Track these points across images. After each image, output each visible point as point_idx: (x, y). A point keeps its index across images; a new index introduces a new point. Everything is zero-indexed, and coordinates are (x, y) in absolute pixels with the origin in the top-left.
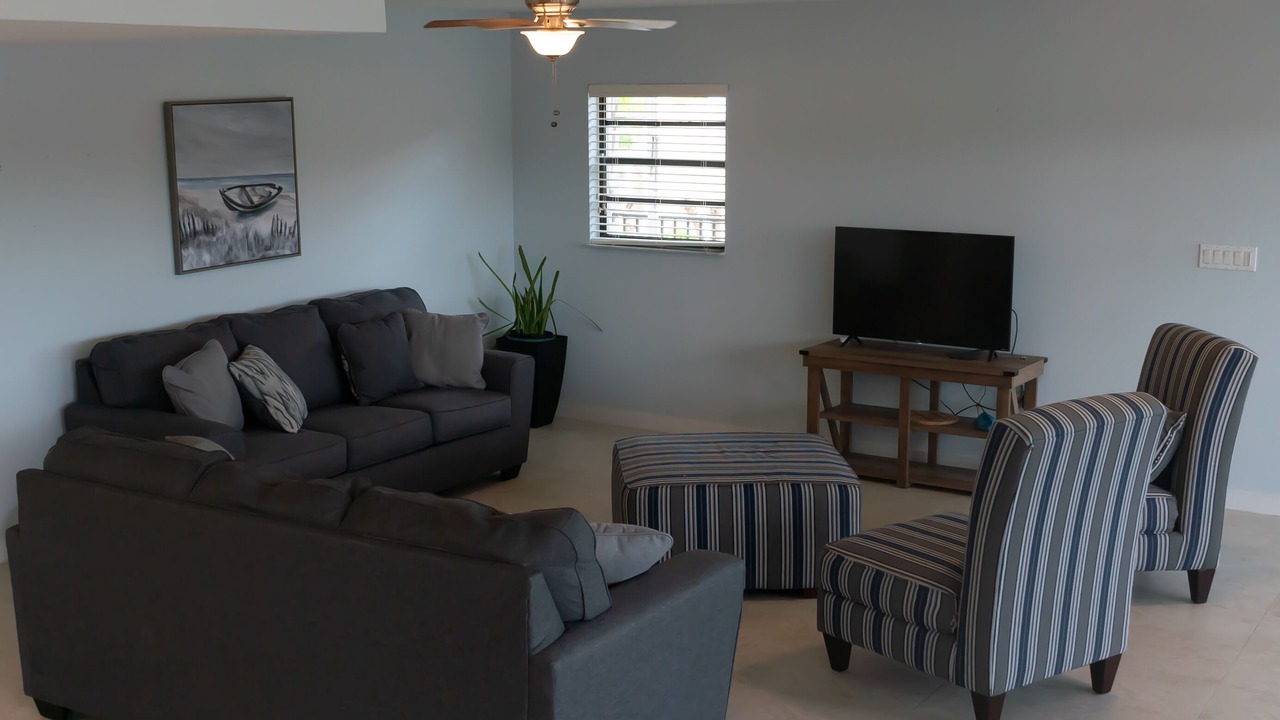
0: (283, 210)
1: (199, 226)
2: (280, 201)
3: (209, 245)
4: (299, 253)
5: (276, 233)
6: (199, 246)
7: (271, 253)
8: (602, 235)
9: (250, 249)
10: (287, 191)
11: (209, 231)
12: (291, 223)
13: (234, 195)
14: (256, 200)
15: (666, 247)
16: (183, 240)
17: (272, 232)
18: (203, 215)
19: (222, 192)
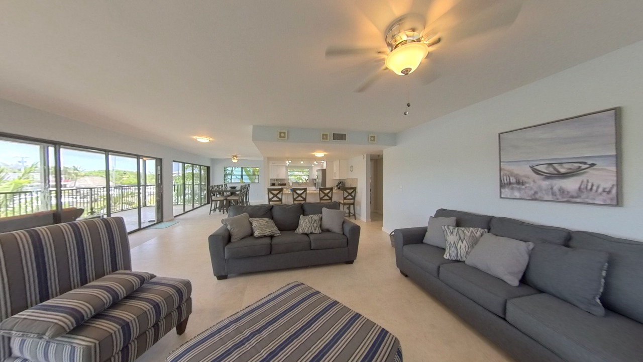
4: (619, 206)
13: (542, 168)
14: (563, 171)
16: (502, 186)
17: (580, 189)
18: (516, 176)
19: (532, 168)
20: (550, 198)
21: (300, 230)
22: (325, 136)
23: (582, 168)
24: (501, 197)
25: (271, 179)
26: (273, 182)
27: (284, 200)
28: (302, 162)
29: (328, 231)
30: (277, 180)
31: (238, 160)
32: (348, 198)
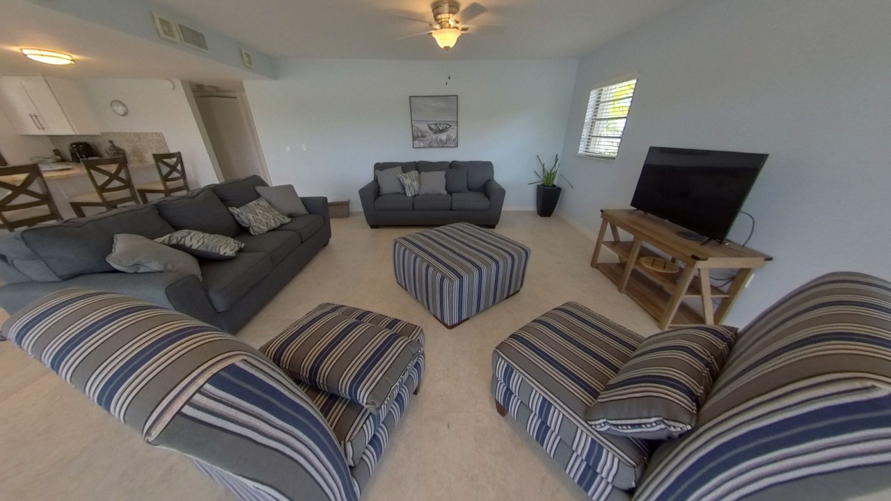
0: (451, 133)
1: (420, 135)
2: (450, 130)
3: (423, 141)
4: (457, 146)
5: (448, 139)
6: (419, 141)
7: (446, 145)
8: (586, 152)
9: (438, 143)
10: (454, 126)
11: (423, 136)
12: (454, 137)
13: (433, 126)
14: (441, 128)
15: (599, 157)
16: (414, 139)
18: (421, 131)
19: (428, 126)
20: (436, 145)
22: (165, 26)
24: (414, 148)
32: (170, 177)
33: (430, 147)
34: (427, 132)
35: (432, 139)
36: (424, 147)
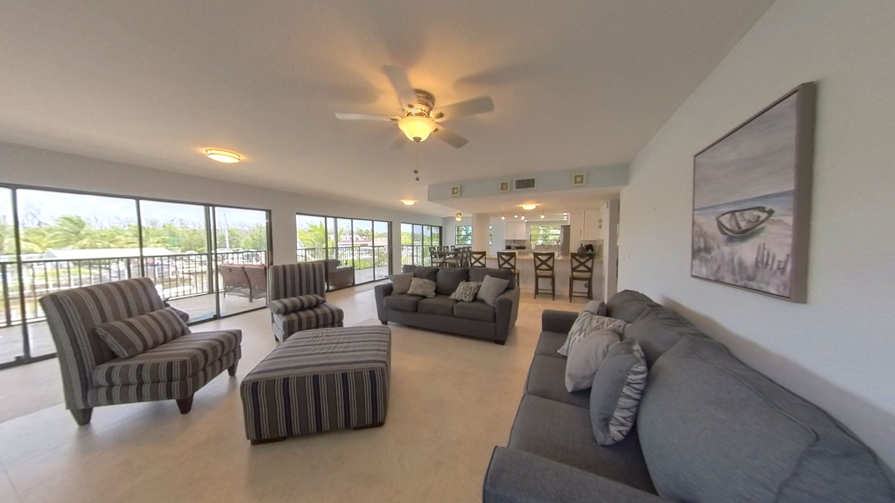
3: (707, 261)
7: (754, 284)
9: (733, 273)
13: (725, 220)
14: (743, 225)
17: (757, 262)
19: (717, 220)
21: (454, 296)
22: (504, 186)
23: (761, 219)
24: (692, 276)
25: (507, 241)
26: (509, 245)
27: (487, 266)
28: (543, 217)
29: (483, 301)
30: (514, 241)
31: (462, 218)
32: (578, 269)
33: (717, 281)
34: (714, 239)
35: (722, 258)
36: (707, 279)
